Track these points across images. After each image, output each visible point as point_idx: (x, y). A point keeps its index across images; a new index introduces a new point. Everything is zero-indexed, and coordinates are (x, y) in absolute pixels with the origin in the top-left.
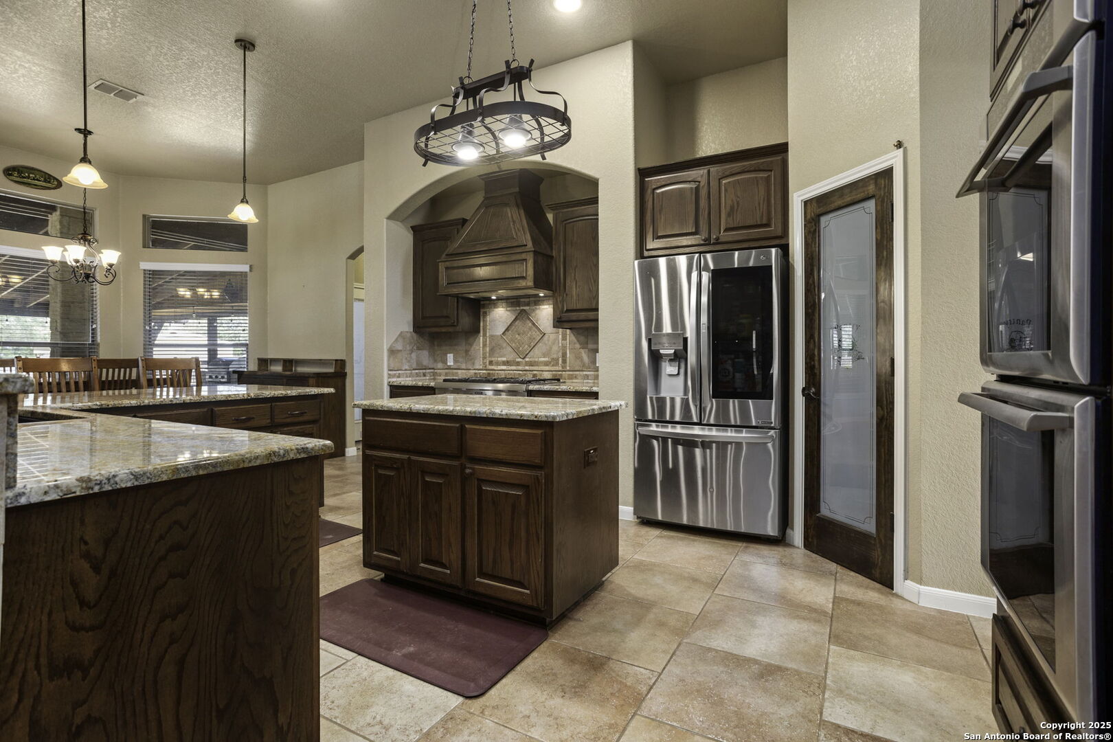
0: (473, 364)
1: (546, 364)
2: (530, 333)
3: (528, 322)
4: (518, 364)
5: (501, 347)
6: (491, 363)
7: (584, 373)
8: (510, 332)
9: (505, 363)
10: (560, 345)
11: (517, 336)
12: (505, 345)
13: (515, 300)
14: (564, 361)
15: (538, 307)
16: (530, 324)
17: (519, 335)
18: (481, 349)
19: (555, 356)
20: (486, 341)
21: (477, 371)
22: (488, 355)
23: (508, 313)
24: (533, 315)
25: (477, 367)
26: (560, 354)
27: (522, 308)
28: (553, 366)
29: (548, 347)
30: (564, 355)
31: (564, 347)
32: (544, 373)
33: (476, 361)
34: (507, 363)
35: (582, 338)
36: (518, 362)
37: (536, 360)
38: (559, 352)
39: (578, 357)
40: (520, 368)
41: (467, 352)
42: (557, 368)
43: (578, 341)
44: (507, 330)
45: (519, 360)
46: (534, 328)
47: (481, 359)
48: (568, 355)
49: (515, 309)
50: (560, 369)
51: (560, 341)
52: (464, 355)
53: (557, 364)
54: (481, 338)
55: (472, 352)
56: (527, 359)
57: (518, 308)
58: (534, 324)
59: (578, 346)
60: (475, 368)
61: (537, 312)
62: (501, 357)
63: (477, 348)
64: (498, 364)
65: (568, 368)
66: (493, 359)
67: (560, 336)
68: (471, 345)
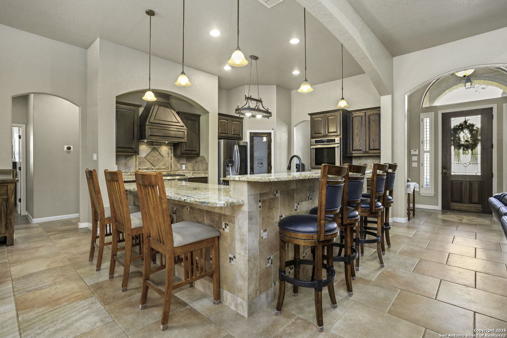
0: (130, 170)
1: (164, 169)
2: (158, 157)
3: (157, 152)
4: (153, 169)
5: (144, 162)
6: (139, 169)
7: (179, 172)
8: (149, 156)
9: (146, 169)
10: (170, 162)
11: (152, 158)
12: (146, 161)
13: (151, 143)
14: (171, 168)
15: (161, 147)
16: (158, 153)
17: (153, 157)
18: (134, 163)
19: (168, 166)
20: (137, 160)
21: (132, 173)
22: (138, 166)
23: (148, 148)
24: (159, 150)
25: (132, 171)
26: (170, 165)
27: (154, 146)
28: (167, 169)
29: (165, 163)
30: (171, 165)
31: (171, 162)
32: (164, 172)
33: (131, 169)
34: (147, 169)
35: (177, 160)
36: (152, 168)
37: (160, 167)
38: (169, 164)
39: (176, 166)
40: (154, 171)
41: (125, 164)
42: (168, 170)
43: (176, 160)
44: (148, 155)
45: (154, 167)
46: (159, 155)
47: (134, 168)
48: (173, 166)
49: (151, 146)
50: (170, 170)
51: (170, 161)
52: (124, 166)
53: (169, 169)
54: (134, 158)
55: (129, 164)
56: (156, 167)
57: (152, 146)
58: (159, 153)
59: (176, 162)
60: (131, 171)
61: (161, 148)
62: (145, 166)
63: (132, 162)
64: (143, 169)
65: (173, 170)
66: (140, 167)
67: (170, 159)
68: (128, 161)
